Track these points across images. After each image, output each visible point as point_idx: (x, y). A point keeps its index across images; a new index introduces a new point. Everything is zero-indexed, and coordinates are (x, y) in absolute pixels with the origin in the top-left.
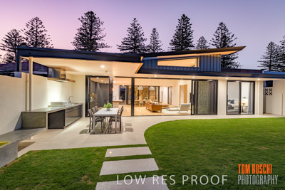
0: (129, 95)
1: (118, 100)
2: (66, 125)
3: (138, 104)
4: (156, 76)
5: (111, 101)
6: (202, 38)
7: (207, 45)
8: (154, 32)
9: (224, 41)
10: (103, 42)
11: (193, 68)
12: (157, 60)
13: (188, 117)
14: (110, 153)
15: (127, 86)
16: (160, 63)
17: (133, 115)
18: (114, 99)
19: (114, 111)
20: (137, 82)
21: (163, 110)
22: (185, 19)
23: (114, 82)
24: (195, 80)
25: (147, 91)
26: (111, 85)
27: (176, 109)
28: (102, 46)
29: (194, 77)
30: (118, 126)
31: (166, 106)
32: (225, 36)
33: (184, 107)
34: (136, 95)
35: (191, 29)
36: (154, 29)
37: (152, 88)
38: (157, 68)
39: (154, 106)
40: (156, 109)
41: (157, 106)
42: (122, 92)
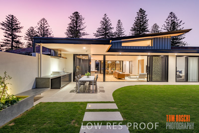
0: (102, 67)
1: (94, 70)
2: (61, 86)
3: (108, 73)
4: (120, 53)
5: (90, 71)
6: (155, 24)
7: (159, 29)
8: (119, 23)
9: (173, 26)
10: (84, 31)
11: (149, 47)
12: (121, 42)
13: (145, 83)
14: (89, 106)
15: (101, 61)
16: (123, 45)
17: (104, 81)
18: (92, 70)
19: (92, 78)
20: (107, 58)
21: (126, 78)
23: (92, 58)
24: (150, 56)
25: (114, 64)
26: (89, 60)
27: (135, 77)
28: (84, 34)
29: (149, 54)
30: (95, 88)
31: (128, 75)
32: (174, 22)
33: (141, 76)
34: (106, 67)
35: (147, 19)
36: (119, 20)
37: (118, 62)
38: (122, 48)
39: (119, 75)
40: (120, 77)
41: (121, 74)
42: (97, 65)
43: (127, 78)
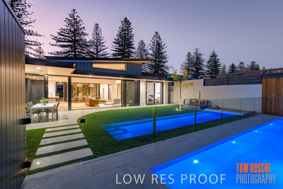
0: (65, 92)
1: (54, 96)
3: (77, 101)
4: (90, 76)
5: (46, 96)
6: (142, 41)
7: (146, 48)
8: (97, 27)
9: (159, 47)
10: (31, 29)
11: (122, 71)
15: (65, 83)
17: (70, 108)
18: (49, 96)
19: (50, 105)
22: (126, 21)
23: (49, 79)
24: (124, 80)
26: (46, 82)
28: (31, 33)
29: (123, 78)
30: (55, 117)
31: (104, 102)
32: (159, 43)
33: (116, 102)
34: (74, 92)
35: (133, 33)
36: (97, 24)
37: (92, 86)
38: (92, 70)
39: (91, 101)
40: (93, 104)
41: (94, 101)
42: (59, 89)
43: (101, 105)
